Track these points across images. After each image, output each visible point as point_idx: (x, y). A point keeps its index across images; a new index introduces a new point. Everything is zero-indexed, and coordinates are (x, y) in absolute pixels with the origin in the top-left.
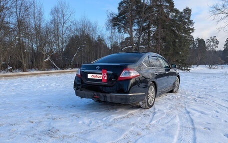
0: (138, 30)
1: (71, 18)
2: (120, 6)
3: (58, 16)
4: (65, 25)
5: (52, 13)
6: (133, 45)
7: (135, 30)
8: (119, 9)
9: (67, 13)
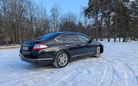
0: (102, 16)
1: (61, 13)
2: (89, 2)
3: (54, 12)
4: (58, 17)
5: (51, 11)
6: (97, 26)
7: (100, 16)
8: (89, 4)
9: (59, 10)
